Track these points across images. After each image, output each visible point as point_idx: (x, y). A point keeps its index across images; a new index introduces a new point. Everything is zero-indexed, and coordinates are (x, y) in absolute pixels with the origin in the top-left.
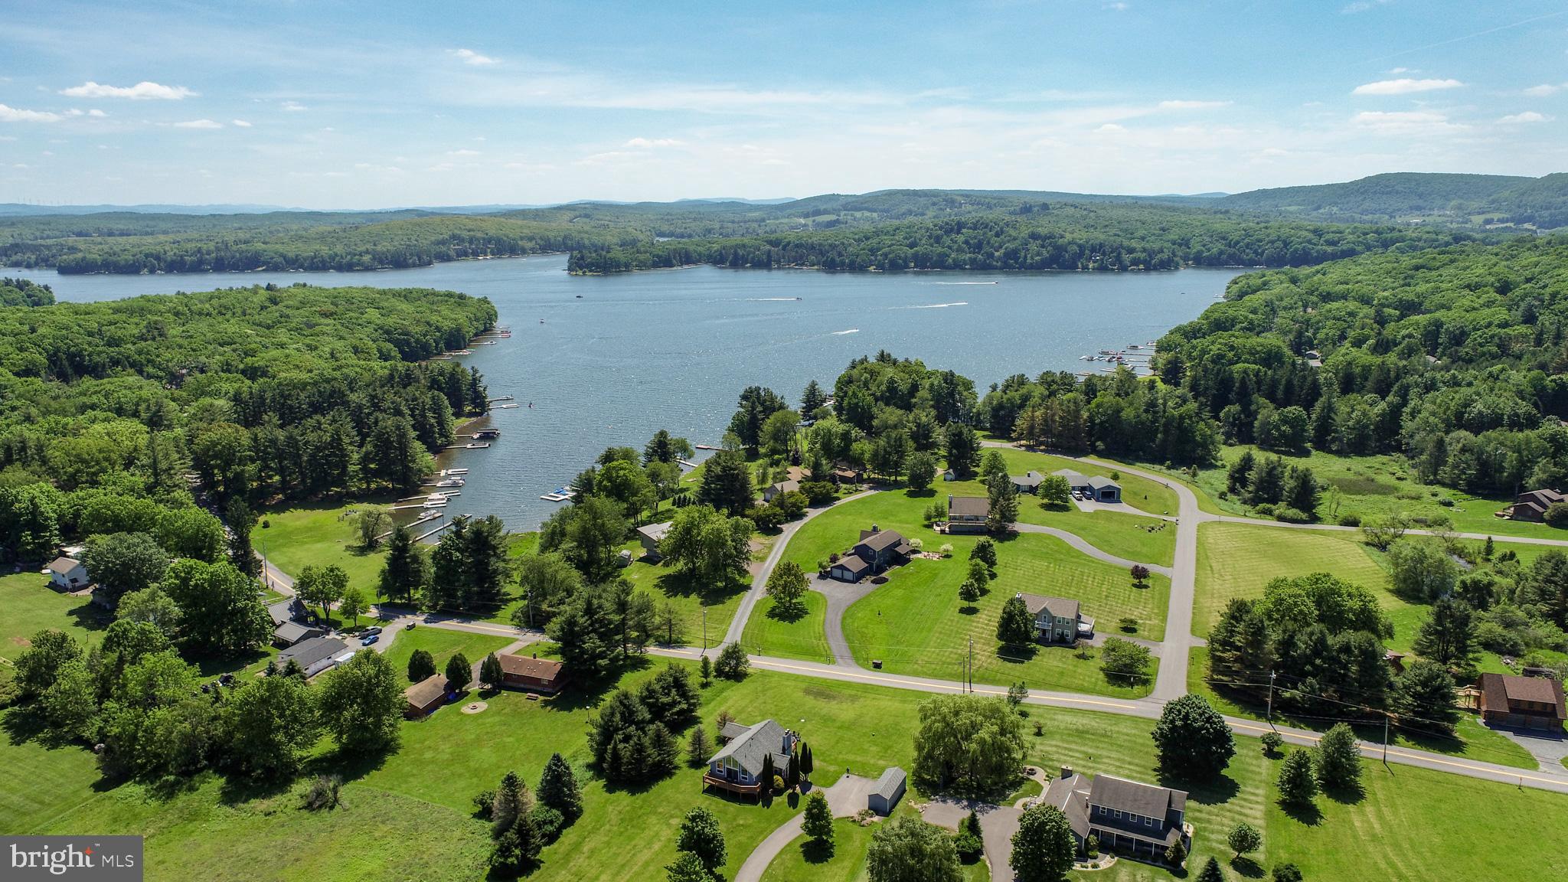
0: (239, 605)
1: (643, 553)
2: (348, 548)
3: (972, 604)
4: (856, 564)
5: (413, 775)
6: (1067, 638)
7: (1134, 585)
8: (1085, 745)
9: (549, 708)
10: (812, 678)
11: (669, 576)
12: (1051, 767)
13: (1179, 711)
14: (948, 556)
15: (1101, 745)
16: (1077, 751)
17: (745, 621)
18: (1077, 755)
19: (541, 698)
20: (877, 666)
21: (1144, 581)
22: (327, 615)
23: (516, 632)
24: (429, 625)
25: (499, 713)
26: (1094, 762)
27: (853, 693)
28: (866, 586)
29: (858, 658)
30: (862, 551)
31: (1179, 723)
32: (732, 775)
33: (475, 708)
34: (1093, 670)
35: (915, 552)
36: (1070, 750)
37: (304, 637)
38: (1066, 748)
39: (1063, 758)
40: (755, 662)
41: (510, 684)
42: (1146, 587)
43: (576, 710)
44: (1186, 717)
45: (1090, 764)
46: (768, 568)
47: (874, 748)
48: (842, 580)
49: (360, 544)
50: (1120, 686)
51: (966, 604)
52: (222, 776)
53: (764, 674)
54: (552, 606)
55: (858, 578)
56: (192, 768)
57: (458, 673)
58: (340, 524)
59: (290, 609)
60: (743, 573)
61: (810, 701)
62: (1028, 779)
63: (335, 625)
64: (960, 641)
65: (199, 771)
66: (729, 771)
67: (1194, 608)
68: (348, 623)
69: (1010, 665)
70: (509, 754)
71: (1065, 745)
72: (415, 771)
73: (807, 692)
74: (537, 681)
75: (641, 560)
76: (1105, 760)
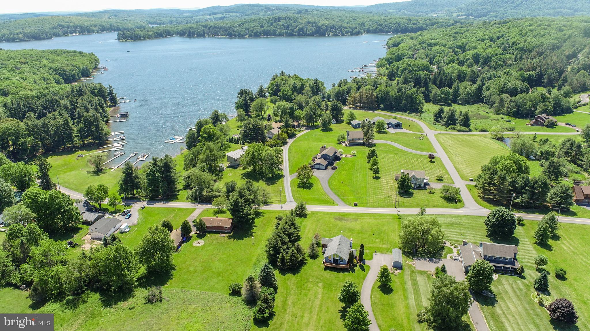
0: (66, 208)
1: (228, 164)
2: (88, 172)
3: (377, 175)
4: (325, 163)
5: (190, 279)
6: (422, 187)
7: (429, 162)
8: (455, 229)
9: (232, 239)
10: (334, 213)
11: (245, 174)
12: (451, 240)
13: (499, 214)
14: (354, 155)
15: (462, 229)
16: (456, 232)
17: (290, 191)
18: (455, 233)
19: (226, 235)
20: (356, 205)
21: (433, 160)
22: (100, 206)
23: (193, 205)
24: (150, 206)
25: (211, 244)
26: (464, 236)
27: (354, 217)
28: (329, 171)
29: (348, 204)
30: (325, 157)
31: (499, 219)
32: (336, 261)
33: (199, 243)
34: (437, 198)
35: (341, 155)
36: (452, 232)
37: (97, 219)
38: (449, 231)
39: (451, 235)
40: (310, 208)
41: (209, 230)
42: (434, 162)
43: (245, 239)
44: (502, 216)
45: (463, 237)
46: (286, 167)
47: (377, 240)
48: (319, 169)
49: (94, 170)
50: (452, 203)
51: (375, 175)
52: (96, 293)
53: (314, 213)
54: (208, 193)
55: (325, 168)
56: (80, 291)
57: (186, 229)
58: (78, 161)
59: (84, 206)
60: (281, 170)
61: (340, 223)
62: (445, 246)
63: (105, 210)
64: (380, 191)
65: (83, 292)
66: (334, 259)
67: (456, 169)
68: (112, 209)
69: (407, 199)
70: (228, 263)
71: (448, 230)
72: (190, 277)
73: (336, 219)
74: (222, 228)
75: (228, 167)
76: (467, 234)
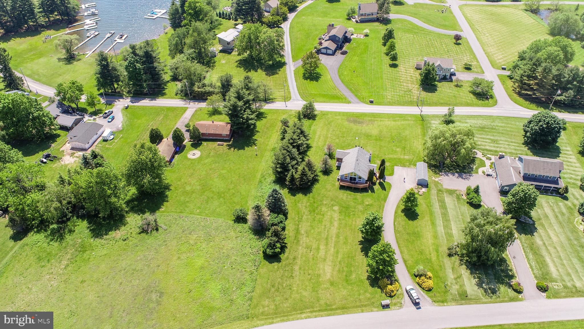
0: (35, 115)
1: (220, 48)
2: (59, 60)
3: (394, 62)
4: (333, 46)
5: (188, 202)
6: (448, 78)
7: (455, 43)
8: (488, 135)
9: (232, 149)
10: (347, 113)
11: (240, 60)
12: (483, 150)
13: (544, 120)
14: (367, 36)
15: (495, 134)
16: (487, 139)
17: (295, 84)
18: (487, 141)
19: (225, 144)
20: (372, 102)
21: (458, 42)
22: (77, 106)
23: (184, 103)
24: (135, 104)
25: (208, 156)
26: (497, 144)
27: (370, 119)
28: (338, 56)
29: (362, 100)
30: (333, 39)
31: (545, 126)
32: (352, 179)
33: (194, 154)
34: (465, 93)
35: (352, 34)
36: (484, 138)
37: (76, 123)
38: (481, 138)
39: (483, 143)
40: (319, 107)
41: (204, 137)
42: (459, 44)
43: (246, 148)
44: (548, 123)
45: (496, 145)
46: (288, 51)
47: (398, 149)
48: (326, 54)
49: (66, 57)
50: (483, 100)
51: (391, 62)
52: (83, 220)
53: (324, 114)
54: (200, 88)
55: (333, 54)
56: (65, 219)
57: (178, 139)
58: (45, 45)
59: (58, 107)
60: (282, 56)
61: (355, 127)
62: (475, 157)
63: (82, 111)
64: (399, 83)
65: (69, 219)
67: (485, 53)
68: (90, 110)
69: (430, 94)
70: (229, 181)
71: (480, 136)
72: (187, 199)
73: (349, 121)
74: (220, 135)
75: (221, 51)
76: (501, 142)
